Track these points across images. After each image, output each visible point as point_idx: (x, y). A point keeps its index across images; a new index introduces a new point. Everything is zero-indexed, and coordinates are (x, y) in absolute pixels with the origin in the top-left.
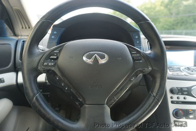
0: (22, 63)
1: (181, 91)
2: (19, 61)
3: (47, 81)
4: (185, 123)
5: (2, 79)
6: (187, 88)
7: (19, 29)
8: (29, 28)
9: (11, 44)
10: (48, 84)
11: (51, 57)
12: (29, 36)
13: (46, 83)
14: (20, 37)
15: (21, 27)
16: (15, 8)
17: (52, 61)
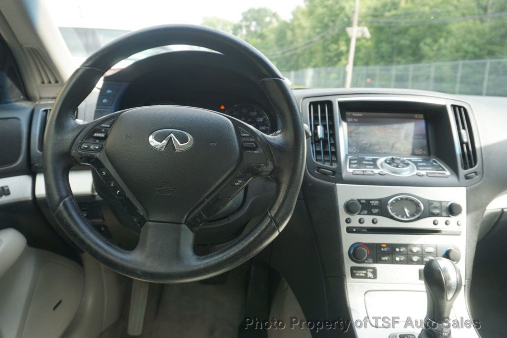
0: (44, 156)
1: (367, 206)
2: (38, 151)
3: (96, 194)
4: (372, 270)
5: (6, 188)
6: (379, 200)
7: (35, 84)
8: (57, 82)
9: (21, 118)
10: (98, 198)
11: (96, 135)
12: (58, 99)
13: (93, 196)
14: (37, 103)
15: (39, 81)
16: (28, 46)
17: (97, 141)
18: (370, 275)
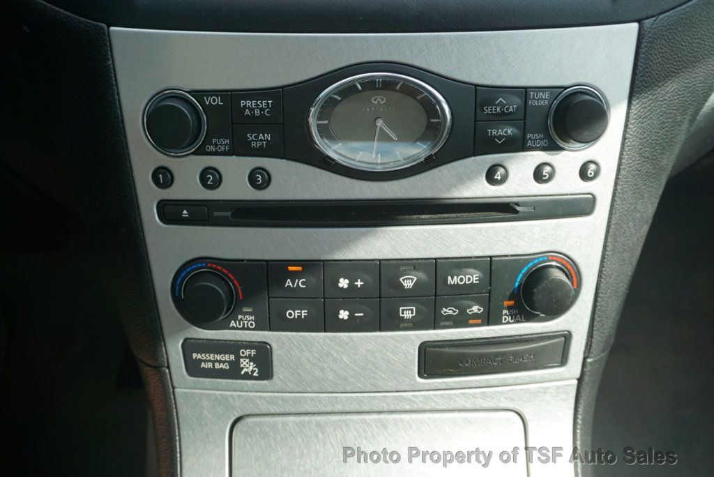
4: (253, 352)
18: (248, 366)
